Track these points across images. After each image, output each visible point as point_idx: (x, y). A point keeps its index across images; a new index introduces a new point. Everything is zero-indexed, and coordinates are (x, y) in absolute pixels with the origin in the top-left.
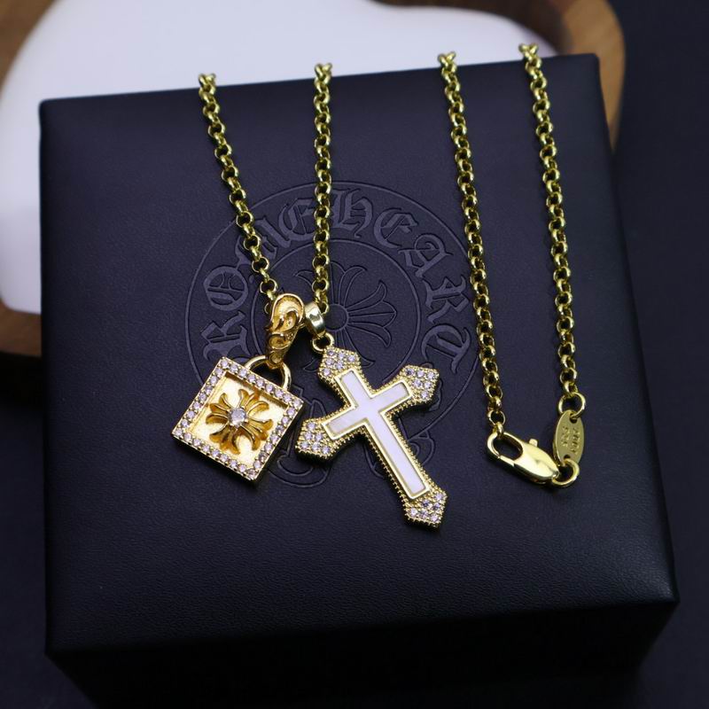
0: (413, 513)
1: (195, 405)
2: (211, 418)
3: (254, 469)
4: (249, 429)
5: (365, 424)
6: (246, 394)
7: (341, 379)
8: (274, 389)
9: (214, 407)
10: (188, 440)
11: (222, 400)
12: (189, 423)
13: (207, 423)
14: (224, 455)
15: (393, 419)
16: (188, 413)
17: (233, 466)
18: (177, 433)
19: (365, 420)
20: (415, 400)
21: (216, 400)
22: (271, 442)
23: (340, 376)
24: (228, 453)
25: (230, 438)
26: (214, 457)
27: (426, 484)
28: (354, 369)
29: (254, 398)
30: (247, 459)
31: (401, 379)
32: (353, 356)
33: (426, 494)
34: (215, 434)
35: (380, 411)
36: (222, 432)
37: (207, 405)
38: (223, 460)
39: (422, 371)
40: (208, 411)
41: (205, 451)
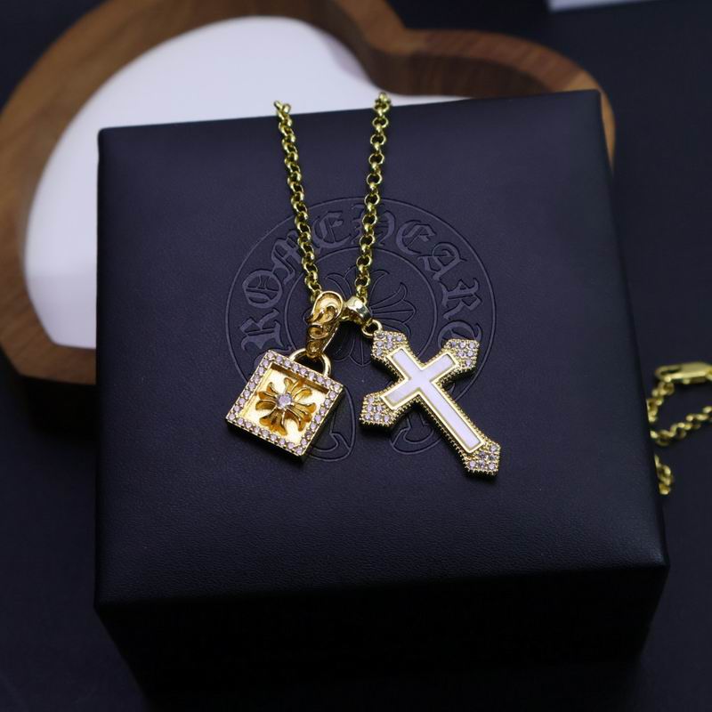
0: (472, 465)
1: (246, 393)
2: (261, 405)
3: (301, 446)
4: (296, 412)
5: (419, 393)
6: (291, 382)
7: (392, 357)
8: (316, 376)
9: (263, 395)
10: (240, 424)
11: (270, 388)
12: (241, 408)
13: (257, 409)
14: (274, 436)
15: (443, 387)
16: (240, 401)
17: (282, 445)
18: (230, 417)
19: (419, 389)
20: (461, 369)
21: (264, 388)
22: (315, 422)
23: (391, 354)
24: (277, 433)
25: (278, 421)
26: (265, 437)
27: (481, 439)
28: (404, 347)
29: (298, 386)
30: (294, 437)
31: (446, 351)
32: (401, 337)
33: (482, 447)
34: (264, 418)
35: (431, 381)
36: (270, 415)
37: (256, 394)
38: (273, 440)
39: (464, 343)
40: (258, 399)
41: (256, 433)
